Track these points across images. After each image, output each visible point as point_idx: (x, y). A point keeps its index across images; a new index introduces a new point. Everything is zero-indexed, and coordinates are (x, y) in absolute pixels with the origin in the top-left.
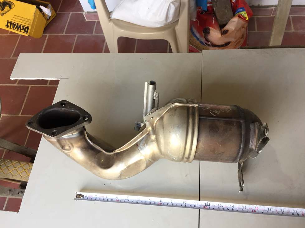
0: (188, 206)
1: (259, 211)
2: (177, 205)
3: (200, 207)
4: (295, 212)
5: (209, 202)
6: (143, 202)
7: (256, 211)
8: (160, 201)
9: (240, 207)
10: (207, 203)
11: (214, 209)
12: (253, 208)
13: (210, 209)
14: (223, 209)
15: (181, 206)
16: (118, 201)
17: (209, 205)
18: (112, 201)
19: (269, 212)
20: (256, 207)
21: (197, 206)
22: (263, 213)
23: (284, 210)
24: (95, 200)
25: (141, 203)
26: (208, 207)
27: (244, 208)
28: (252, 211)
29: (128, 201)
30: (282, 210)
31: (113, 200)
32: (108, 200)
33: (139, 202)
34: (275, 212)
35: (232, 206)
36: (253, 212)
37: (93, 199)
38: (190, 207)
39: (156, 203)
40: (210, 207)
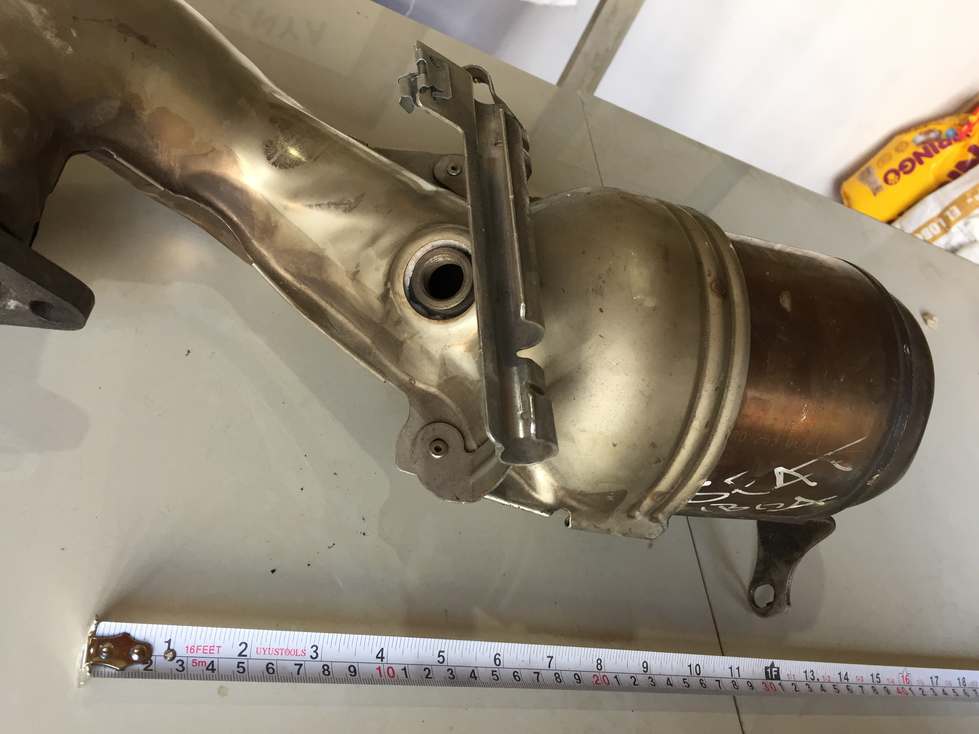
2: (669, 683)
3: (751, 686)
5: (778, 663)
6: (525, 676)
8: (599, 662)
11: (797, 692)
14: (822, 689)
17: (778, 677)
24: (242, 672)
25: (518, 680)
26: (776, 683)
29: (445, 671)
32: (326, 669)
37: (221, 665)
39: (584, 677)
40: (783, 683)
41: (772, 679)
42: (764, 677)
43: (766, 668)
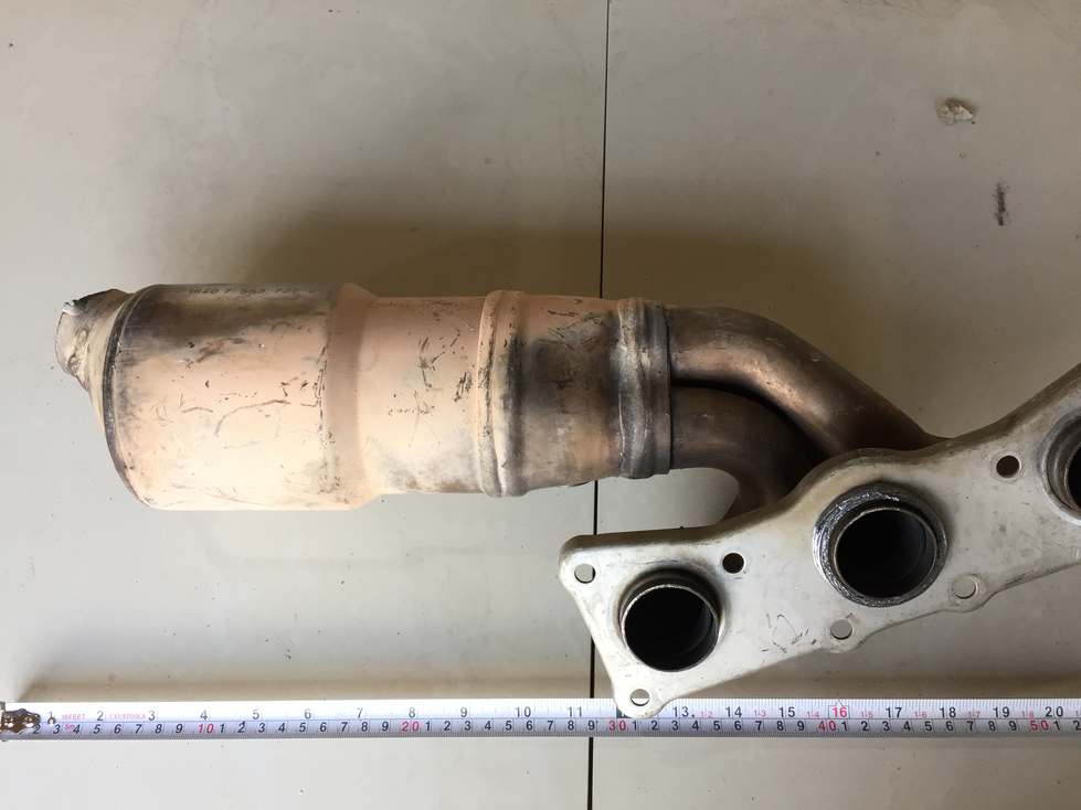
0: (539, 724)
1: (850, 723)
4: (1001, 714)
7: (839, 723)
9: (769, 714)
12: (823, 714)
16: (208, 732)
18: (180, 732)
19: (892, 723)
20: (839, 707)
21: (581, 724)
22: (865, 730)
23: (953, 710)
27: (786, 713)
28: (822, 726)
30: (947, 712)
31: (186, 727)
34: (919, 724)
36: (827, 730)
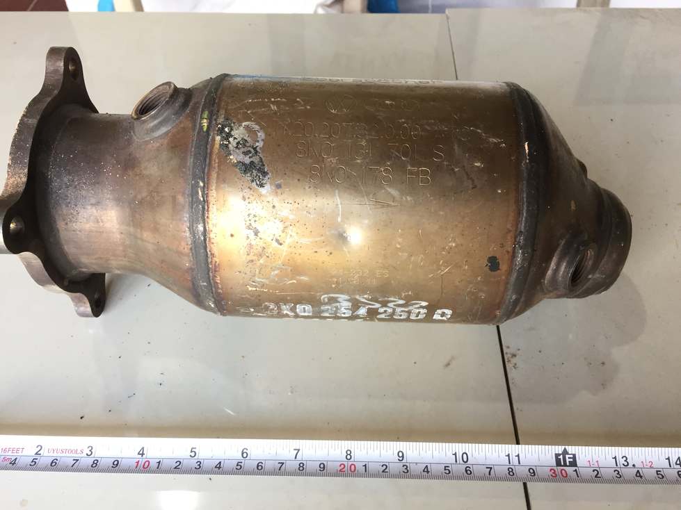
2: (426, 470)
3: (532, 472)
5: (571, 449)
6: (268, 466)
8: (349, 454)
10: (565, 452)
11: (597, 476)
13: (579, 478)
14: (638, 474)
15: (447, 472)
17: (574, 464)
24: (33, 465)
25: (260, 469)
26: (570, 470)
29: (193, 463)
32: (95, 463)
33: (250, 464)
35: (674, 459)
37: (21, 461)
38: (490, 474)
39: (330, 466)
40: (581, 471)
41: (565, 465)
42: (555, 465)
43: (557, 455)
